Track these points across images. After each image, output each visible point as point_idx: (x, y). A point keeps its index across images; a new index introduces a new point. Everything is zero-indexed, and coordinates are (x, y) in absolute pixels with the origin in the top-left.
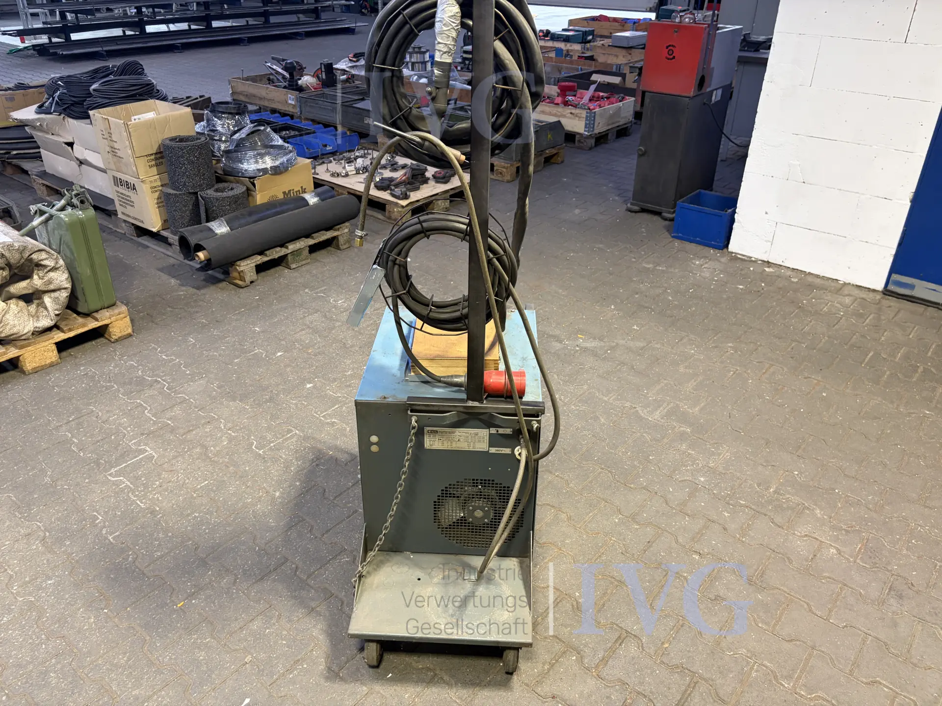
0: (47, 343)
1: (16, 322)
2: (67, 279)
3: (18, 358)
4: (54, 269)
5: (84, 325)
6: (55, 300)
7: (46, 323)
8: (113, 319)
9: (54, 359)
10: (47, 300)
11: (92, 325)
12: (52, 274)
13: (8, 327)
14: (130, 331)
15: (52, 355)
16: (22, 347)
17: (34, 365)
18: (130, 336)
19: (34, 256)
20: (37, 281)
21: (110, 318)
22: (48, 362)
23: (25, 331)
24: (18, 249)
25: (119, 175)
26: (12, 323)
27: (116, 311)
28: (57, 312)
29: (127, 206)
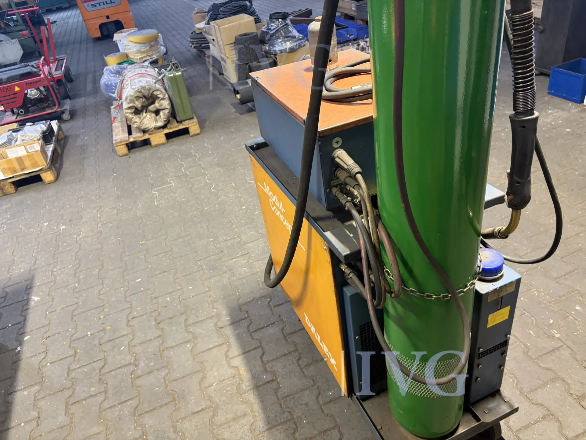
0: (161, 133)
1: (148, 123)
2: (168, 104)
3: (149, 139)
4: (163, 99)
5: (176, 127)
6: (164, 113)
7: (160, 124)
8: (190, 125)
9: (164, 142)
10: (161, 113)
11: (181, 127)
12: (162, 102)
13: (144, 125)
14: (198, 131)
15: (163, 139)
16: (150, 134)
17: (156, 143)
18: (198, 134)
19: (155, 93)
20: (157, 105)
21: (188, 124)
22: (161, 142)
23: (151, 127)
24: (148, 89)
26: (145, 123)
27: (192, 121)
28: (165, 120)
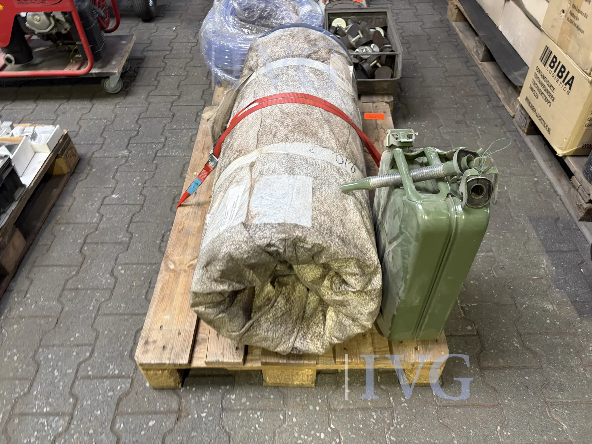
0: (306, 368)
3: (258, 372)
4: (358, 292)
7: (314, 348)
9: (308, 383)
15: (307, 379)
22: (298, 383)
25: (557, 51)
28: (337, 341)
29: (540, 96)
